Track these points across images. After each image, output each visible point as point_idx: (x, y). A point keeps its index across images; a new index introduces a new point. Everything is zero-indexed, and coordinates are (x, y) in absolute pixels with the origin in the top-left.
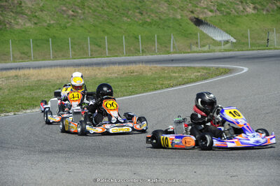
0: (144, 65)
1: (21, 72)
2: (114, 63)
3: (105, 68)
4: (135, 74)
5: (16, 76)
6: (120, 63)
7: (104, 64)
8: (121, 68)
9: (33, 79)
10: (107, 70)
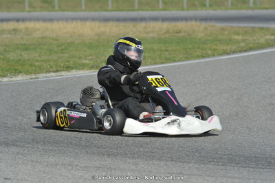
0: (198, 23)
1: (22, 26)
2: (155, 19)
3: (143, 24)
4: (182, 34)
5: (15, 30)
6: (164, 19)
7: (143, 19)
8: (165, 25)
9: (37, 35)
10: (145, 28)
